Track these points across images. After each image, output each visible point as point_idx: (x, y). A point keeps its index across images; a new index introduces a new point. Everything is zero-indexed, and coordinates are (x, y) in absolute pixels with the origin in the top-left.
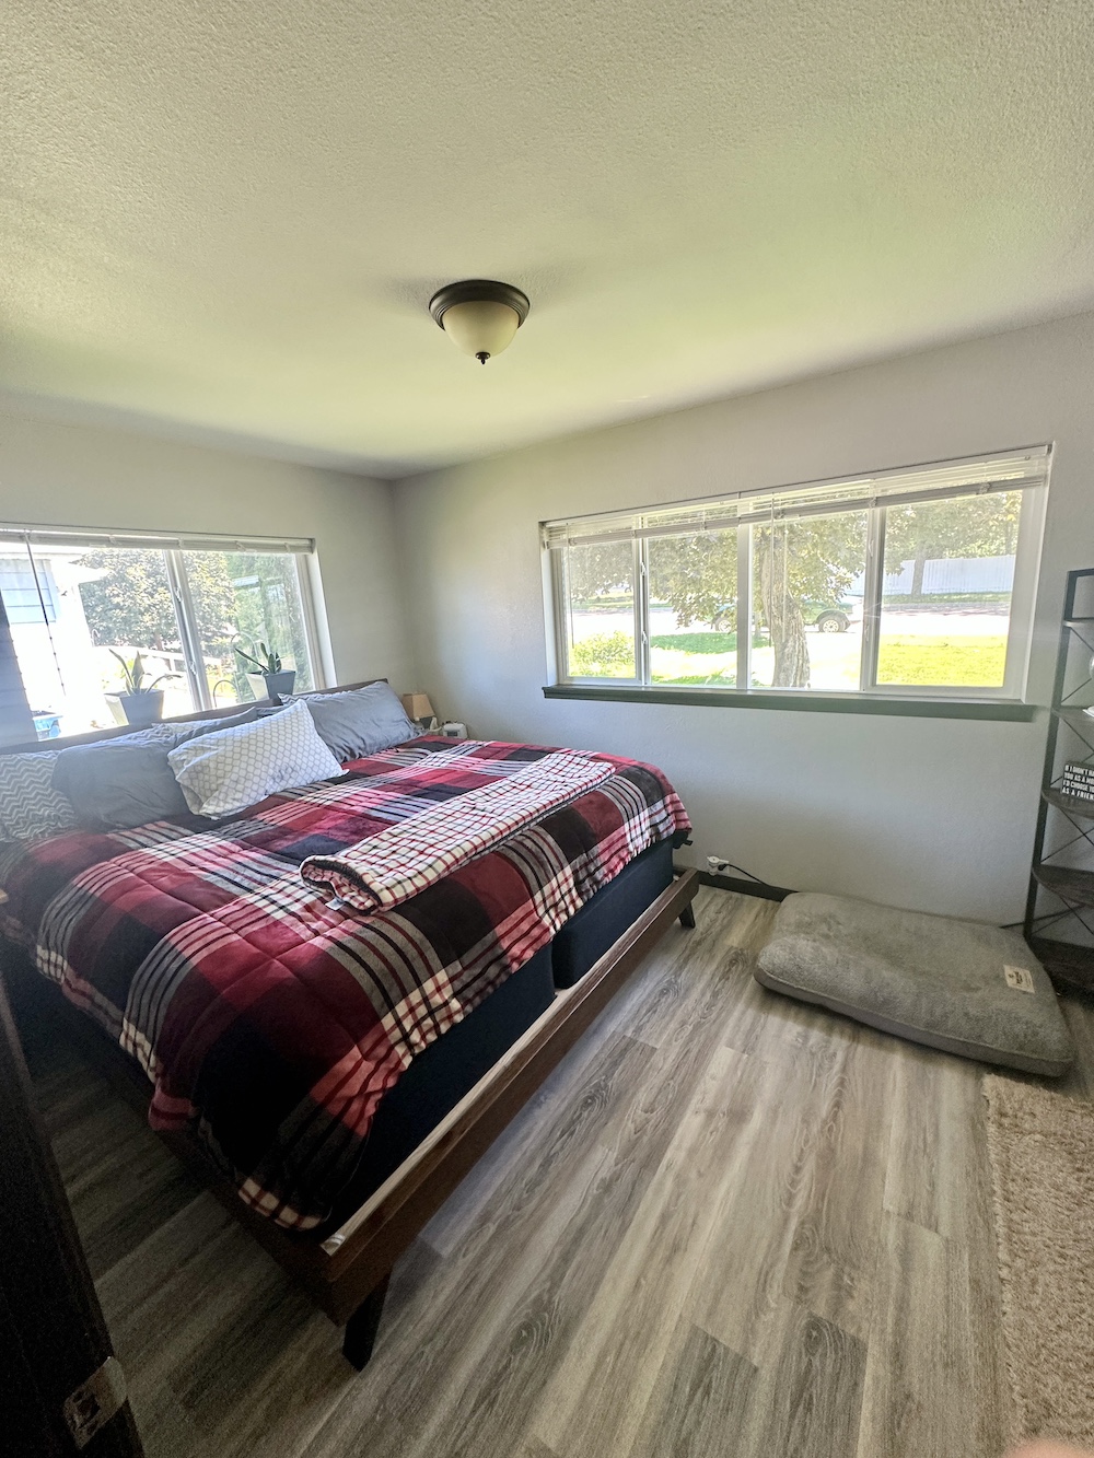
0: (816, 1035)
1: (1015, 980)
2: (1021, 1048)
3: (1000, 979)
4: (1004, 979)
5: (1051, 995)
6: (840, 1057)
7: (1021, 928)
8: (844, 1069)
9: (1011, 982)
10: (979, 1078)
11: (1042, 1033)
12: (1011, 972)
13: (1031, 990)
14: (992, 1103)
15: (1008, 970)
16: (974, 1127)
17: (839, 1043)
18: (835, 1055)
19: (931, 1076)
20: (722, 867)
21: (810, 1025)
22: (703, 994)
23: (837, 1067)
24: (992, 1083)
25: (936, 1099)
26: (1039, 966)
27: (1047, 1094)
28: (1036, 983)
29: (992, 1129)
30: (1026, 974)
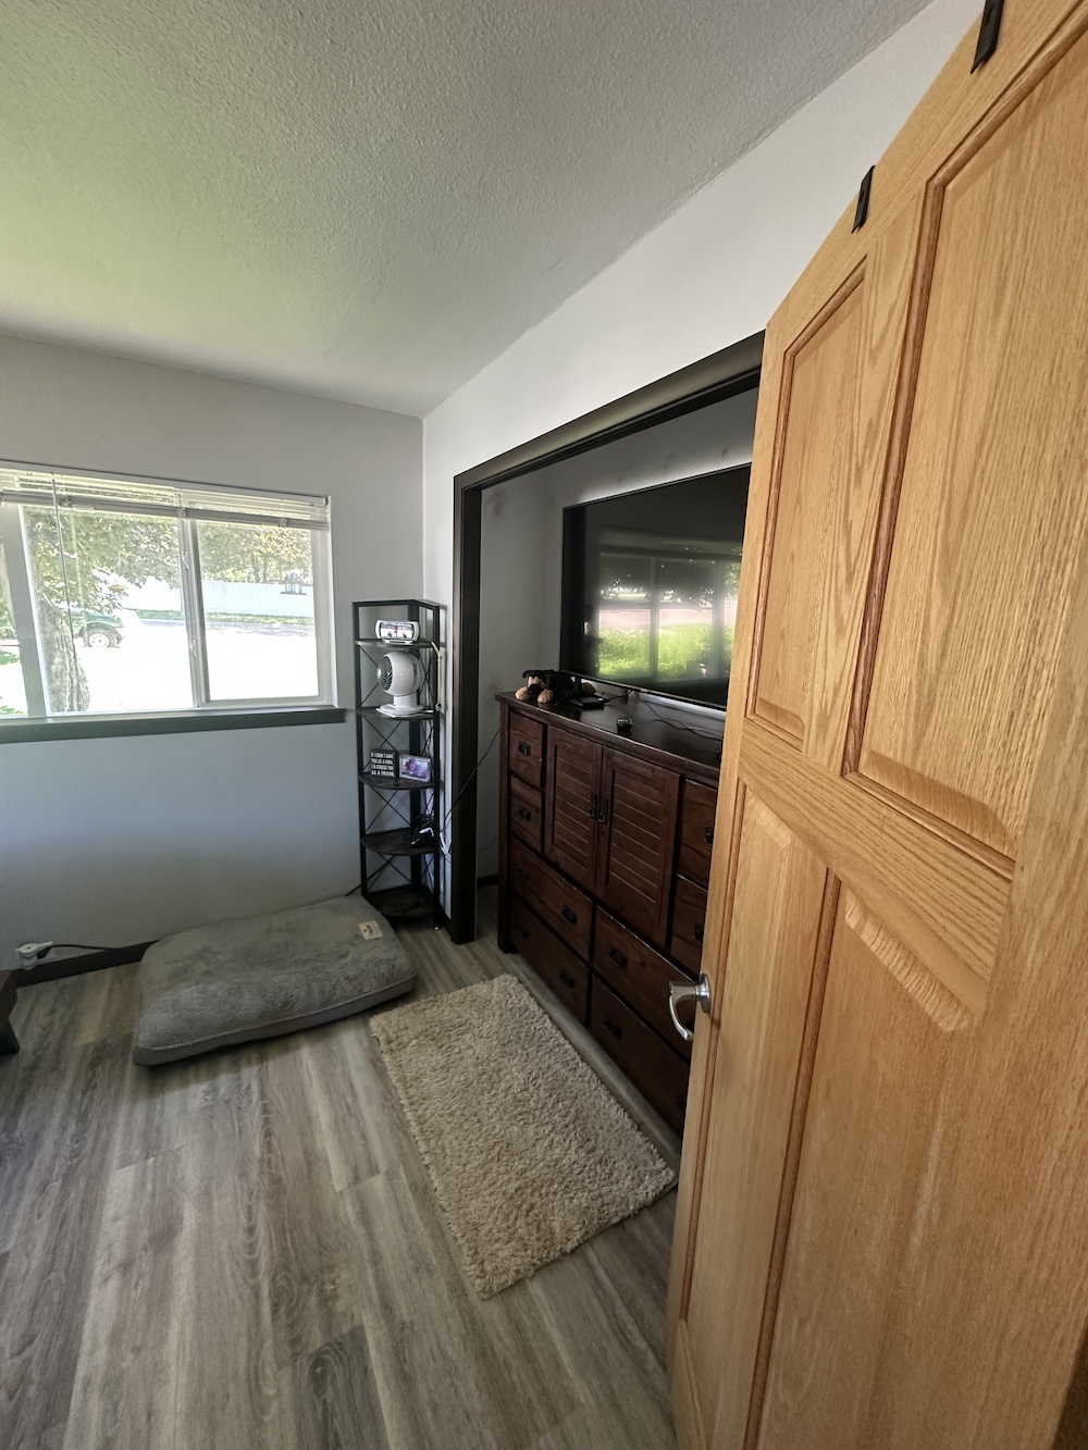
0: (224, 1081)
1: (368, 932)
2: (388, 982)
3: (358, 936)
4: (362, 936)
5: (391, 932)
6: (255, 1087)
7: (359, 890)
8: (263, 1095)
9: (366, 935)
10: (366, 1024)
11: (397, 962)
12: (365, 928)
13: (380, 935)
14: (380, 1038)
15: (363, 927)
16: (375, 1067)
17: (250, 1074)
18: (249, 1087)
19: (335, 1048)
20: (42, 954)
21: (214, 1075)
22: (64, 1128)
23: (255, 1097)
24: (377, 1022)
25: (344, 1063)
26: (378, 913)
27: (409, 1006)
28: (382, 927)
29: (387, 1058)
30: (374, 924)
